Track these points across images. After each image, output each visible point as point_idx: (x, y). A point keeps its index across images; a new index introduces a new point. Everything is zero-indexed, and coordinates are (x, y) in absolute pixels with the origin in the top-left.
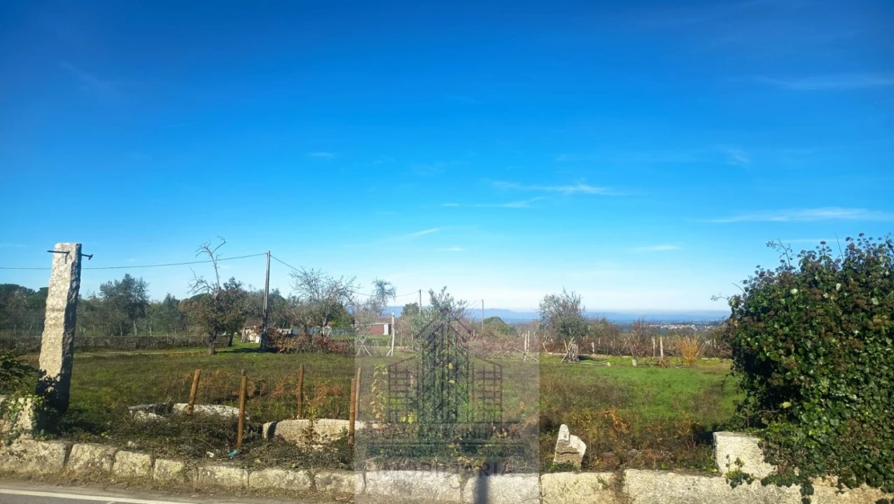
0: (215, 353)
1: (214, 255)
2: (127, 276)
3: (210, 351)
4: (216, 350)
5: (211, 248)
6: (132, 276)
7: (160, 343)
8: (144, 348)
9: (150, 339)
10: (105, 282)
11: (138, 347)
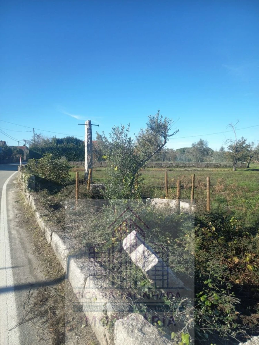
0: (236, 170)
1: (234, 128)
2: (201, 139)
3: (234, 169)
4: (237, 169)
5: (233, 125)
6: (203, 140)
7: (215, 165)
8: (208, 167)
9: (210, 164)
10: (194, 142)
11: (205, 167)
